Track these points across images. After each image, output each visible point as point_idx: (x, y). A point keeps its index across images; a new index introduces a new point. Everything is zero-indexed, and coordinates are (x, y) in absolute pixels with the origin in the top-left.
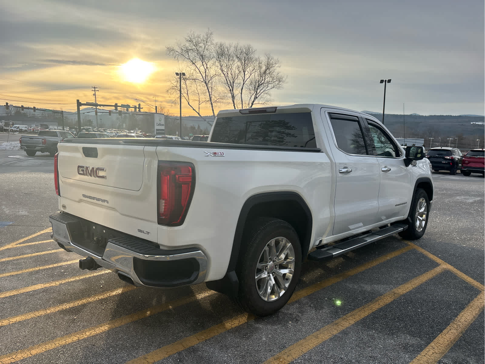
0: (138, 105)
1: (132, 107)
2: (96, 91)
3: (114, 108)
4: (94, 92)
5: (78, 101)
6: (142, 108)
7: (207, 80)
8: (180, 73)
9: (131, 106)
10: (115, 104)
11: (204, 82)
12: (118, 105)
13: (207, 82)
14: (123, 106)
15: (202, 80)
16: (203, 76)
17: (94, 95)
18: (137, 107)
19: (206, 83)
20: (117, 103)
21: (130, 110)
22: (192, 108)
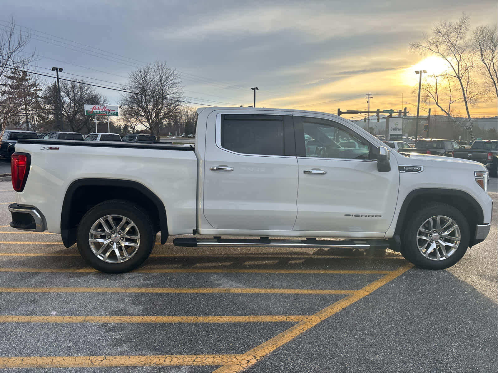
0: (404, 109)
1: (397, 111)
2: (370, 98)
3: (375, 114)
4: (368, 100)
5: (339, 110)
6: (408, 112)
7: (460, 74)
8: (421, 71)
9: (394, 111)
10: (377, 110)
11: (457, 76)
12: (380, 111)
13: (461, 76)
14: (385, 111)
15: (455, 75)
16: (455, 69)
17: (368, 102)
18: (403, 111)
19: (458, 77)
20: (379, 109)
21: (394, 115)
22: (441, 108)
